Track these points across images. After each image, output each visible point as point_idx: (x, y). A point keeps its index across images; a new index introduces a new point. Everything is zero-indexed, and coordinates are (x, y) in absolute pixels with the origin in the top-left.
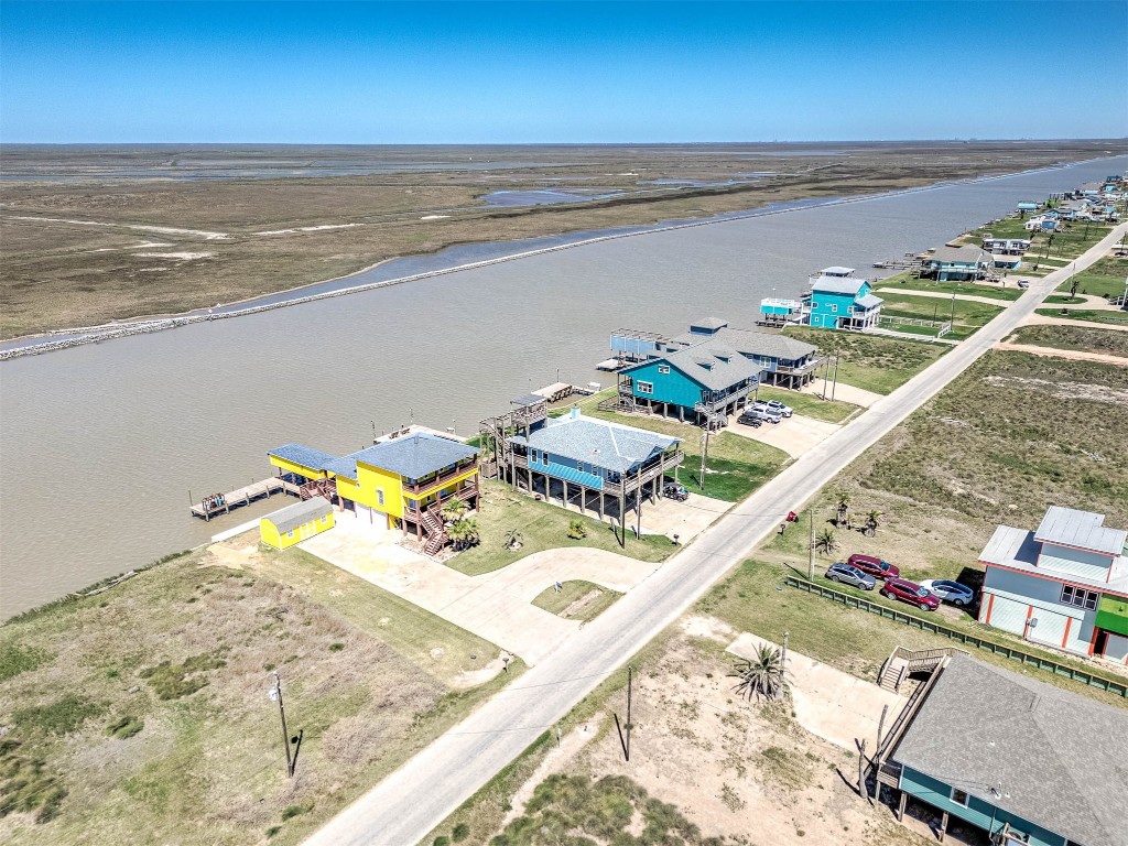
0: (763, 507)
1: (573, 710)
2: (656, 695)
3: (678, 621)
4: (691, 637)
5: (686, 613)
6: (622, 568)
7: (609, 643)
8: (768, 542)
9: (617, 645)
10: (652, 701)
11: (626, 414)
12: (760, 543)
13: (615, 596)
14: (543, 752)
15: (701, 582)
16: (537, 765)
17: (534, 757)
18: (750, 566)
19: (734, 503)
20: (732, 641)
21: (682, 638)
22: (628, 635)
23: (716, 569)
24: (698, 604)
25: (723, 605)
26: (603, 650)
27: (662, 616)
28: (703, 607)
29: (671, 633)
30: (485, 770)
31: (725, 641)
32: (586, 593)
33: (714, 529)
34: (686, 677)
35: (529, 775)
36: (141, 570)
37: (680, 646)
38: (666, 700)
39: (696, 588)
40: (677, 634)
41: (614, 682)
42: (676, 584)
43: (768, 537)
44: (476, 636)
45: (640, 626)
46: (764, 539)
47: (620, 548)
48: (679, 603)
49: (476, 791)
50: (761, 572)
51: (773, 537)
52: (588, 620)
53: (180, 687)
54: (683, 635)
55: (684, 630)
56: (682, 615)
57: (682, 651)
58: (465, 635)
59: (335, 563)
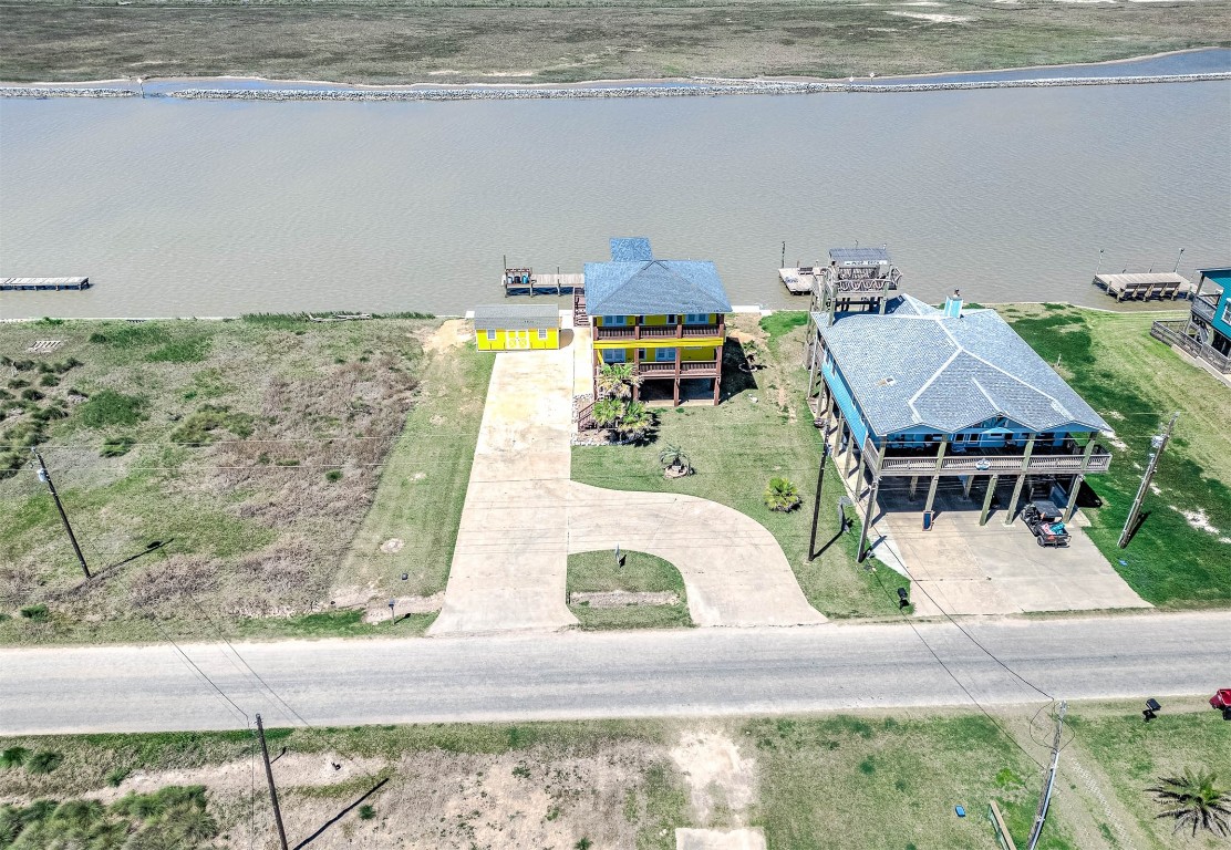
0: (1199, 647)
1: (357, 729)
2: (474, 802)
3: (693, 724)
4: (668, 763)
5: (725, 723)
6: (759, 588)
8: (1088, 715)
9: (552, 689)
10: (452, 808)
11: (1186, 357)
12: (1073, 706)
13: (679, 617)
14: (245, 751)
15: (829, 695)
16: (219, 760)
17: (227, 747)
18: (981, 729)
19: (1150, 605)
20: (713, 825)
21: (653, 754)
22: (593, 687)
23: (898, 692)
24: (767, 721)
25: (811, 757)
26: (528, 681)
27: (681, 698)
28: (762, 735)
29: (655, 733)
30: (175, 716)
31: (704, 814)
32: (654, 589)
33: (1026, 623)
34: (554, 814)
35: (193, 764)
37: (626, 763)
38: (471, 823)
39: (809, 695)
40: (658, 739)
41: (463, 734)
42: (795, 665)
43: (1109, 706)
44: (451, 554)
45: (629, 687)
46: (1090, 705)
47: (804, 557)
48: (737, 699)
49: (128, 731)
50: (982, 754)
51: (1119, 713)
52: (585, 627)
53: (193, 437)
54: (661, 750)
55: (677, 744)
56: (716, 719)
57: (619, 773)
58: (445, 546)
59: (493, 388)
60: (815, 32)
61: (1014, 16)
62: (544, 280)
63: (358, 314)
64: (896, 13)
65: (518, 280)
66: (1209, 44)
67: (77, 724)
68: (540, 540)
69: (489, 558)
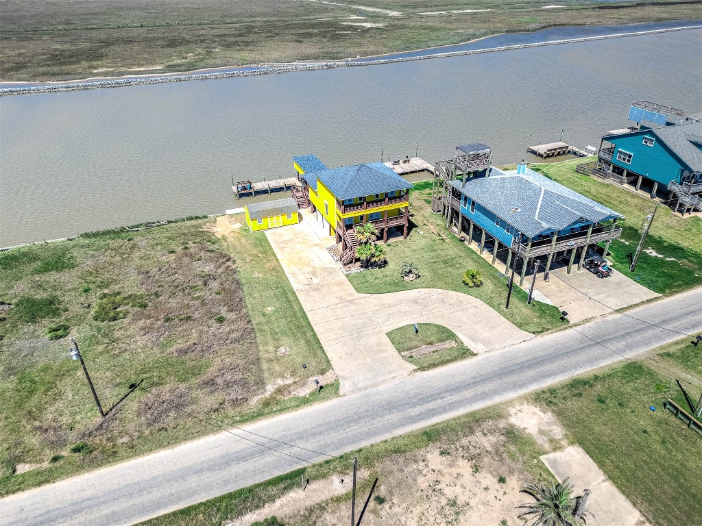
0: (691, 309)
1: (341, 457)
2: (432, 477)
3: (510, 403)
4: (512, 426)
5: (525, 398)
6: (492, 328)
7: (424, 400)
8: (672, 350)
9: (430, 406)
10: (422, 482)
12: (661, 348)
13: (465, 353)
14: (285, 488)
15: (563, 370)
16: (272, 499)
17: (273, 490)
18: (634, 370)
19: (659, 295)
20: (555, 450)
21: (502, 424)
22: (449, 399)
23: (590, 361)
24: (543, 392)
25: (573, 404)
26: (414, 405)
27: (496, 392)
28: (546, 399)
29: (495, 414)
30: (226, 482)
31: (547, 446)
32: (441, 341)
33: (618, 316)
34: (476, 469)
35: (257, 507)
36: (172, 222)
37: (492, 432)
38: (438, 487)
39: (552, 374)
40: (500, 416)
41: (401, 442)
42: (535, 362)
43: (677, 343)
44: (321, 347)
45: (468, 394)
46: (670, 345)
47: (503, 307)
48: (522, 385)
49: (204, 500)
50: (641, 382)
51: (683, 346)
52: (422, 369)
53: (109, 313)
54: (504, 421)
55: (510, 415)
56: (520, 398)
57: (493, 439)
58: (314, 344)
59: (276, 251)
60: (310, 35)
61: (404, 22)
62: (258, 186)
63: (158, 222)
64: (345, 23)
65: (244, 188)
66: (501, 32)
67: (166, 506)
68: (364, 329)
69: (345, 345)
